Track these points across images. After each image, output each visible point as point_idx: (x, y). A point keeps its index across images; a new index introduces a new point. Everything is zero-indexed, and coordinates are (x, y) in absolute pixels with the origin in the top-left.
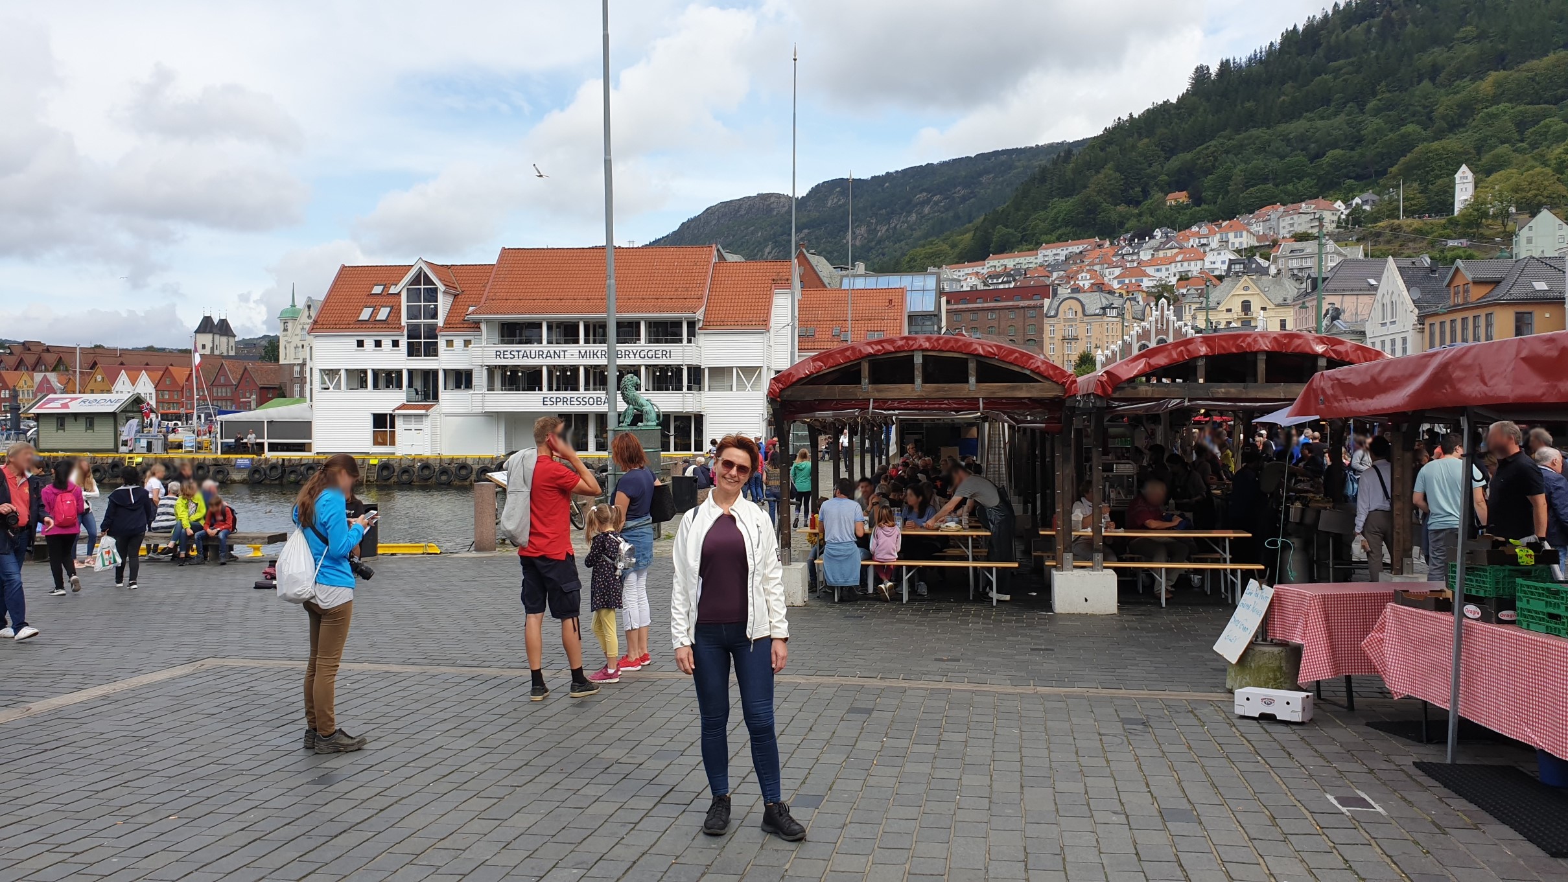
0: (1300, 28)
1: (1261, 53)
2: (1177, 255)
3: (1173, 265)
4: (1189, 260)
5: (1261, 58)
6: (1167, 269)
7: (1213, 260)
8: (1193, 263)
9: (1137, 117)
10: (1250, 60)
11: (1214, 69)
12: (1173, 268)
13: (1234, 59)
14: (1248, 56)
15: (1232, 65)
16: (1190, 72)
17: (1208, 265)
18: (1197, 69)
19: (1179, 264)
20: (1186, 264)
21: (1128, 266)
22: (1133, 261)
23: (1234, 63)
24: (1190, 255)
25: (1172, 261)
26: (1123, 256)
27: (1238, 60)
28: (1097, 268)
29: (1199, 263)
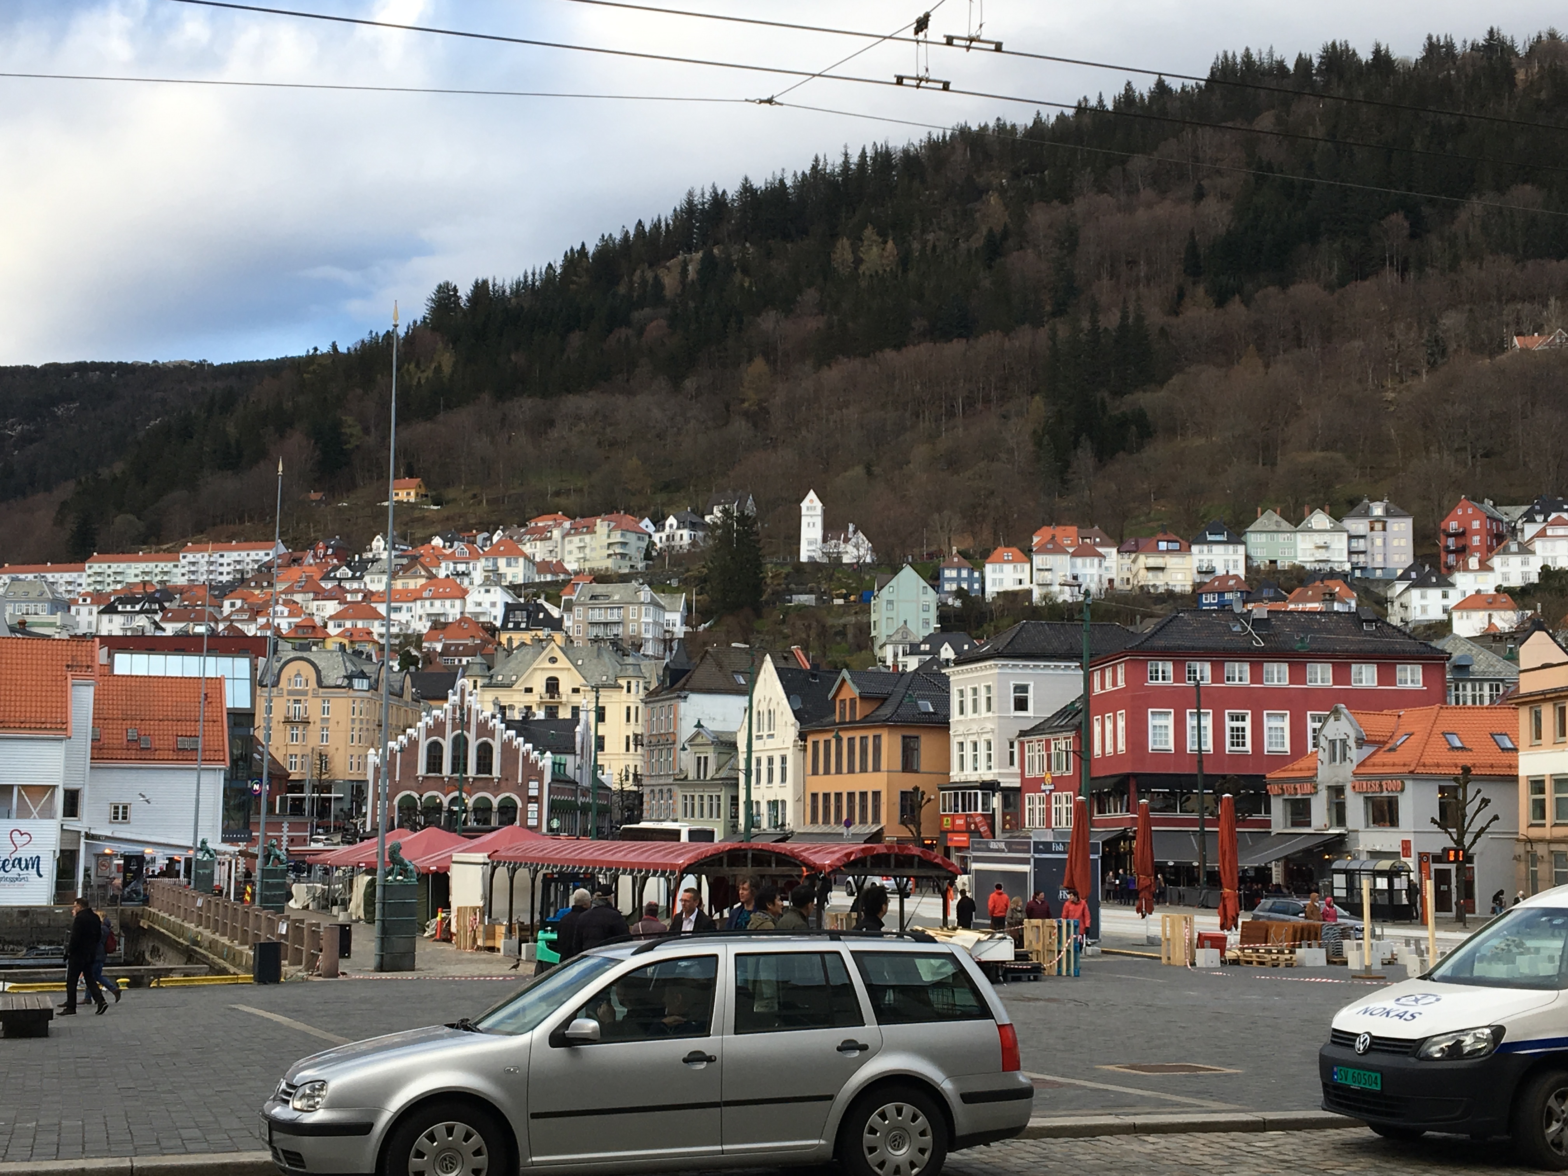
0: (591, 249)
1: (534, 274)
2: (423, 587)
3: (419, 603)
4: (443, 597)
5: (534, 283)
6: (410, 610)
7: (479, 600)
8: (448, 603)
9: (346, 351)
10: (518, 284)
11: (465, 291)
12: (419, 608)
13: (494, 279)
14: (515, 279)
15: (491, 288)
16: (430, 291)
17: (470, 608)
18: (440, 287)
19: (428, 603)
20: (438, 603)
21: (349, 599)
22: (356, 591)
23: (494, 285)
24: (445, 589)
25: (415, 597)
26: (340, 580)
27: (499, 282)
28: (298, 598)
29: (458, 602)
